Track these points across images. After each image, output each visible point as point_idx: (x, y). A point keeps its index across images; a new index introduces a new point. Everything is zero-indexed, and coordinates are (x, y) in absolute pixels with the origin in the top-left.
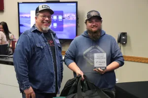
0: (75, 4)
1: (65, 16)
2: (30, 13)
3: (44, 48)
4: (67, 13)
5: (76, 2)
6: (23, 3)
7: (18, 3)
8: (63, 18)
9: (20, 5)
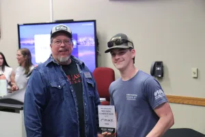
0: (92, 24)
1: (80, 40)
2: (33, 39)
3: (62, 88)
4: (83, 36)
5: (94, 21)
6: (25, 25)
7: (19, 26)
8: (78, 44)
9: (21, 27)
